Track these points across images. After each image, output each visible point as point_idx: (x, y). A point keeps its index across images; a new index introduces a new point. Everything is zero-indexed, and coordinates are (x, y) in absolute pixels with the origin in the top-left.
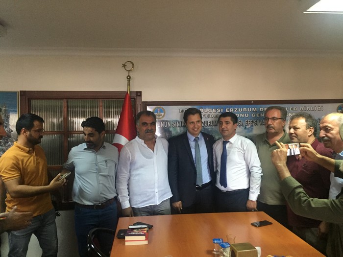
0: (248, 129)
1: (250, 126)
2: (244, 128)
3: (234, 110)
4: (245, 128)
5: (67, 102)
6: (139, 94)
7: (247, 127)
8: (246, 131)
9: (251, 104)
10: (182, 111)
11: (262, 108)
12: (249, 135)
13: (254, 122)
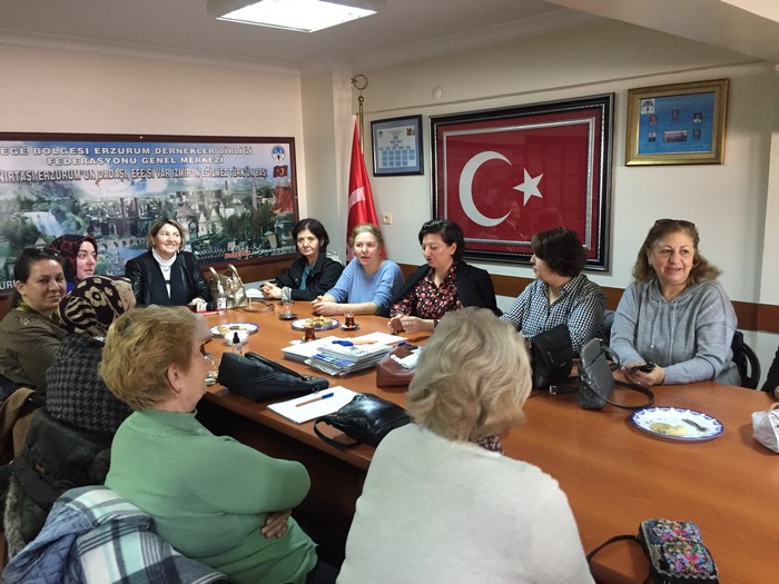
0: (138, 183)
1: (140, 179)
2: (130, 183)
3: (110, 151)
4: (133, 183)
7: (136, 181)
8: (134, 188)
9: (141, 141)
10: (7, 151)
11: (160, 149)
12: (139, 194)
13: (146, 173)
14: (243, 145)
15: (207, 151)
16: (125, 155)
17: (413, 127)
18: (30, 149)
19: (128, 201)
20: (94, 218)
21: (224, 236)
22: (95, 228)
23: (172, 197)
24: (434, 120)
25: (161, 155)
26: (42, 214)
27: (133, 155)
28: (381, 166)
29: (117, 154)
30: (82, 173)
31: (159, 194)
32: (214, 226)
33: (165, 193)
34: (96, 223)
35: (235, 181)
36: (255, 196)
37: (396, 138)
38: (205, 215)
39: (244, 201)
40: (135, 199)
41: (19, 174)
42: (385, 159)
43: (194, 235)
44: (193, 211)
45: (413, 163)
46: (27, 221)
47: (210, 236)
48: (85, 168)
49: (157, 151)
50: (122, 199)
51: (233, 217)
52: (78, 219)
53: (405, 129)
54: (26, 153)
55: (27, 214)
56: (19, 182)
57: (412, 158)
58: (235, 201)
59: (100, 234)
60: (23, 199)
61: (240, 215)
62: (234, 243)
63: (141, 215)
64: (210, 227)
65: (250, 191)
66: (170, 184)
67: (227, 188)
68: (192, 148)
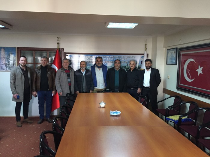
1: (106, 63)
5: (35, 52)
6: (63, 49)
13: (108, 62)
14: (133, 56)
15: (123, 57)
17: (175, 51)
24: (179, 49)
28: (168, 62)
37: (172, 54)
42: (169, 60)
45: (174, 61)
49: (111, 57)
53: (173, 51)
57: (174, 60)
67: (127, 66)
68: (119, 56)
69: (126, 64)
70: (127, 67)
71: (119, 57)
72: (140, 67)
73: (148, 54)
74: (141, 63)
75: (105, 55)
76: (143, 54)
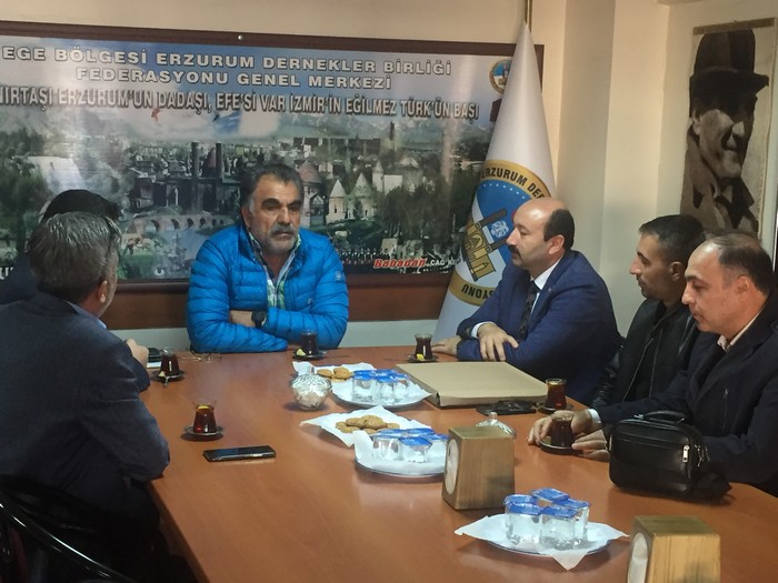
0: (226, 119)
1: (230, 112)
3: (183, 59)
4: (217, 117)
8: (218, 126)
9: (237, 43)
10: (13, 53)
11: (272, 59)
12: (223, 138)
13: (243, 101)
14: (434, 57)
15: (361, 66)
16: (209, 68)
18: (49, 52)
19: (205, 149)
20: (143, 175)
21: (375, 226)
22: (143, 192)
23: (285, 146)
25: (273, 71)
26: (58, 161)
27: (222, 69)
29: (194, 67)
30: (131, 95)
31: (262, 140)
32: (358, 205)
33: (274, 138)
34: (146, 184)
35: (411, 123)
36: (448, 156)
38: (343, 184)
39: (422, 162)
40: (218, 145)
41: (29, 92)
43: (318, 220)
44: (322, 176)
46: (33, 171)
47: (348, 224)
48: (138, 87)
49: (268, 62)
50: (194, 145)
51: (398, 193)
52: (116, 174)
54: (43, 56)
55: (32, 160)
56: (27, 105)
58: (405, 162)
59: (149, 202)
60: (30, 133)
61: (412, 188)
62: (394, 241)
63: (225, 175)
64: (351, 208)
65: (440, 144)
66: (284, 123)
67: (391, 136)
68: (334, 59)
69: (380, 124)
70: (387, 144)
71: (332, 64)
72: (487, 146)
73: (539, 50)
74: (494, 116)
75: (226, 48)
76: (509, 50)
